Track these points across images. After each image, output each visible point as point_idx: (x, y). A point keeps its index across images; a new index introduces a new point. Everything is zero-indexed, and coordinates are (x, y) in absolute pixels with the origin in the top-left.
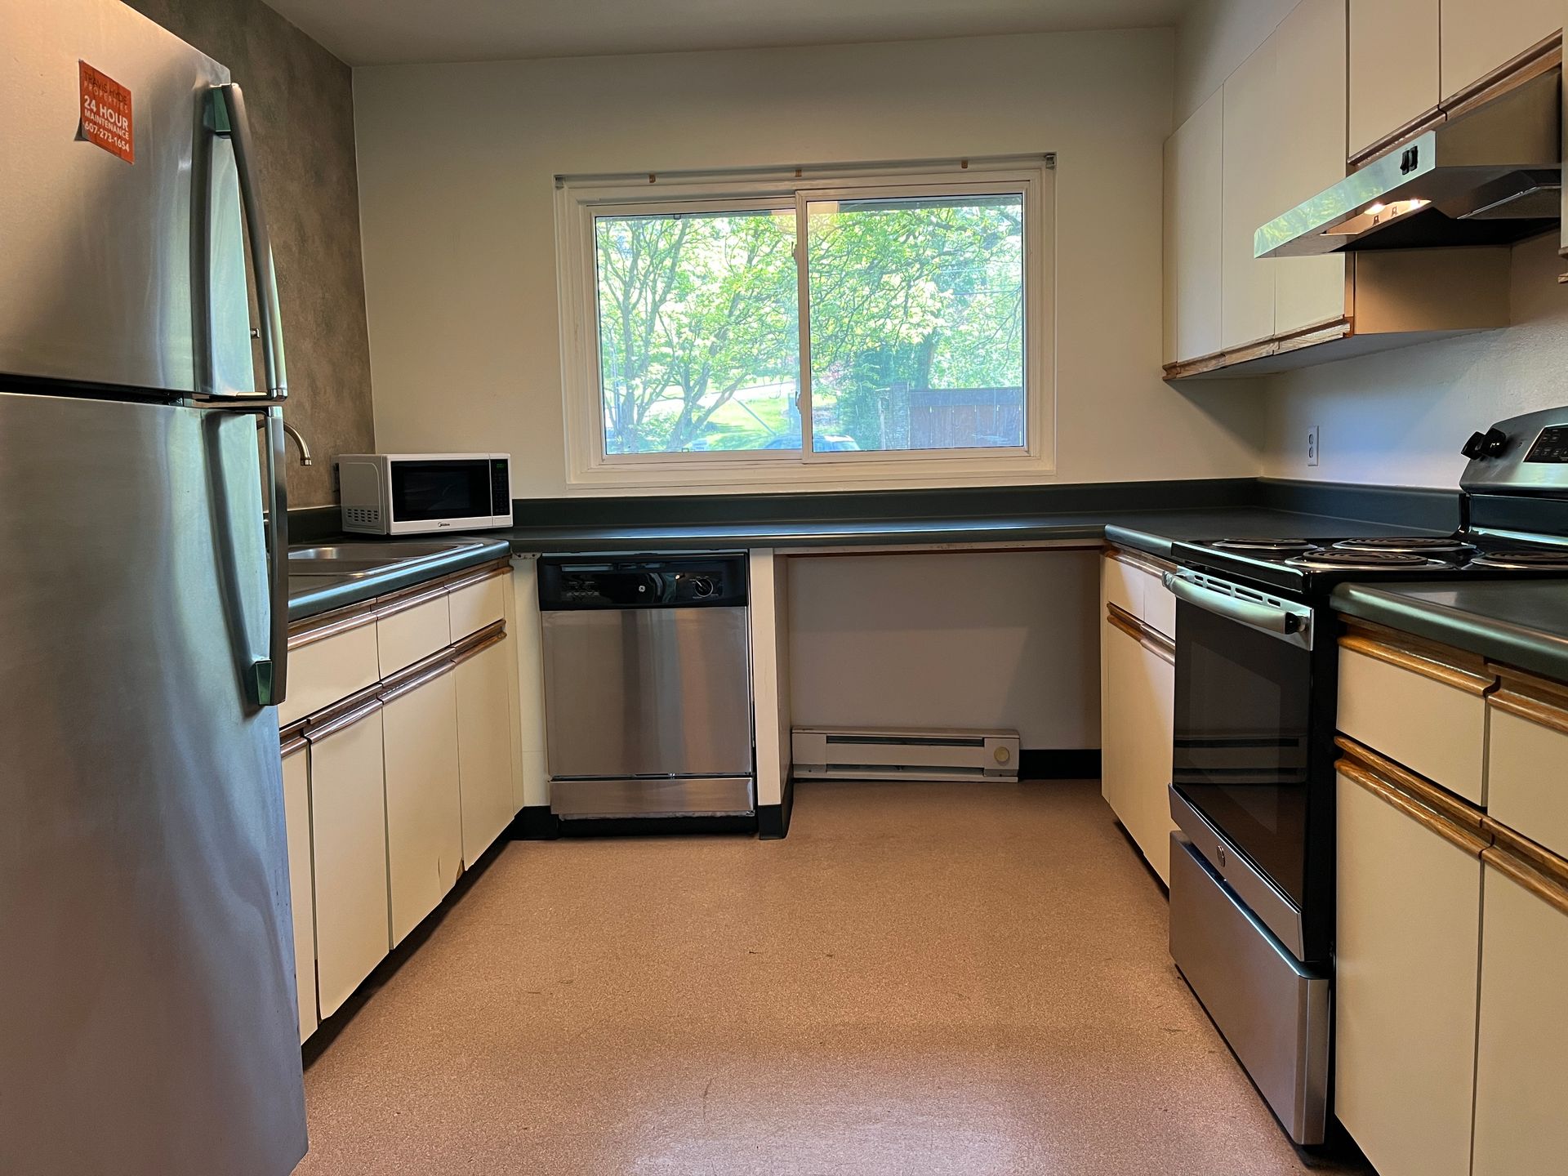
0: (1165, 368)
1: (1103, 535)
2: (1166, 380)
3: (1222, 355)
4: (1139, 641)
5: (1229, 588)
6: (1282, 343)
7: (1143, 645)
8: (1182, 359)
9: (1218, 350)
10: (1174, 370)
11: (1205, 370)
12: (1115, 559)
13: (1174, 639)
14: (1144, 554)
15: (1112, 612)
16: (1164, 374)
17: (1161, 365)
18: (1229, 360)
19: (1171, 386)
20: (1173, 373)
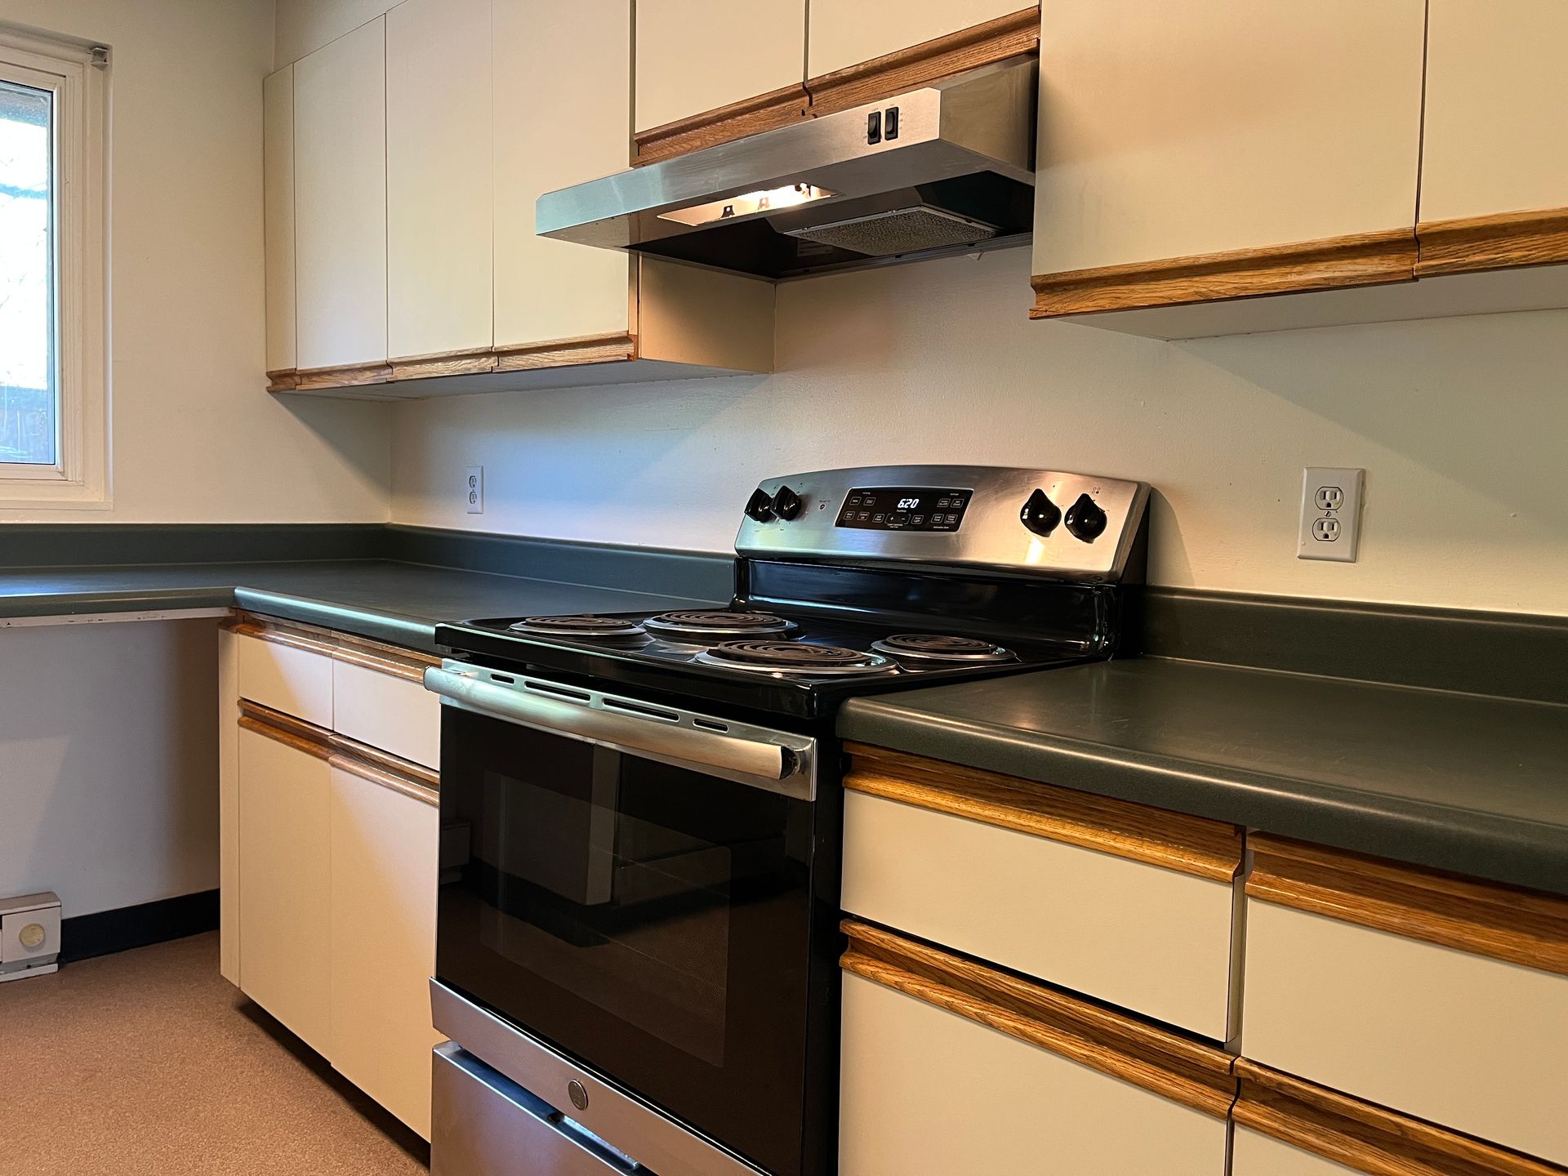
0: (270, 375)
1: (234, 603)
2: (269, 390)
3: (389, 365)
4: (326, 759)
5: (587, 697)
6: (506, 359)
7: (333, 765)
8: (303, 366)
9: (381, 358)
10: (289, 380)
11: (355, 383)
12: (260, 638)
13: (439, 770)
14: (334, 634)
15: (246, 713)
16: (269, 383)
17: (265, 371)
18: (400, 374)
19: (281, 402)
20: (284, 383)
